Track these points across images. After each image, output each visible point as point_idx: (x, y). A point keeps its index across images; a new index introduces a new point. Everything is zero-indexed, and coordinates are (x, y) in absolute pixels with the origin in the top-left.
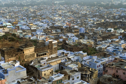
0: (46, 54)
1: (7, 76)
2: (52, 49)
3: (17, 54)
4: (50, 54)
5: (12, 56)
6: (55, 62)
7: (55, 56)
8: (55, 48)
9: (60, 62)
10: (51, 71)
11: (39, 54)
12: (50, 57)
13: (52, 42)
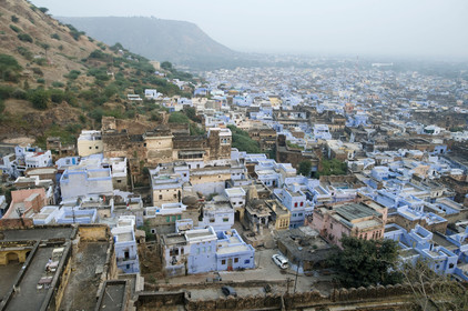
0: (201, 156)
1: (67, 184)
2: (217, 148)
3: (130, 146)
4: (211, 158)
5: (119, 148)
6: (214, 175)
7: (224, 164)
8: (225, 148)
9: (228, 178)
10: (177, 193)
11: (182, 154)
12: (212, 164)
13: (218, 132)
